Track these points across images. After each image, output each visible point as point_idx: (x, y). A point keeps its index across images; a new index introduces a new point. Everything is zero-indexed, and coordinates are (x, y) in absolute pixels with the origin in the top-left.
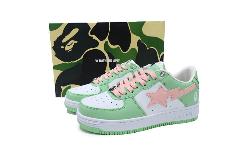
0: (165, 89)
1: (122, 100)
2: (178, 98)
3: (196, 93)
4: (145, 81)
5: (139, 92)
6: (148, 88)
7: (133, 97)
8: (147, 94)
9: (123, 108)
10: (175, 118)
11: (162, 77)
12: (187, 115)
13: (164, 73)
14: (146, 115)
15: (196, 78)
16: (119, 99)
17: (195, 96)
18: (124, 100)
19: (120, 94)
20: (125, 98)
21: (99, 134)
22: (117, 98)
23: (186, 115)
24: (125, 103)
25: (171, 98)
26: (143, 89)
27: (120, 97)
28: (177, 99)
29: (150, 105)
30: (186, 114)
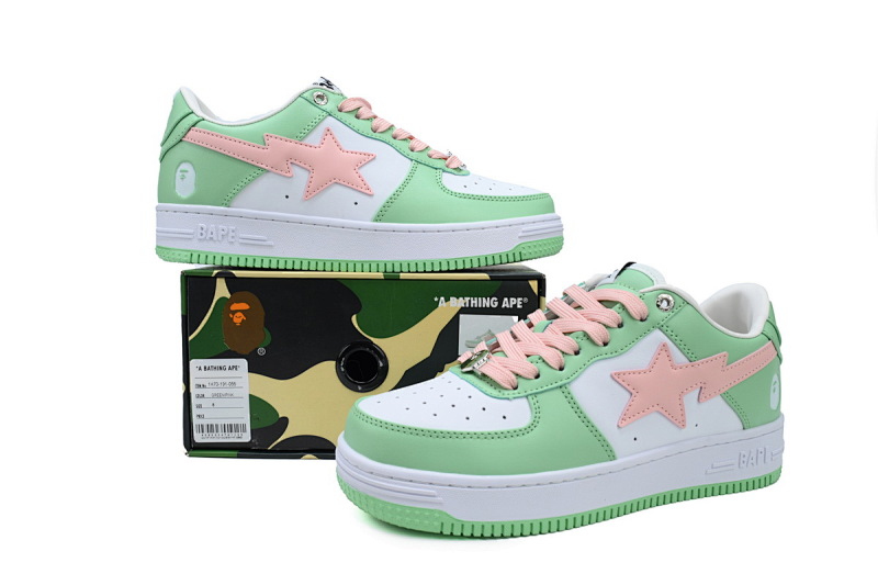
0: (679, 358)
1: (525, 400)
2: (723, 391)
3: (775, 377)
4: (607, 327)
5: (585, 366)
6: (617, 353)
7: (563, 389)
8: (616, 377)
9: (529, 429)
10: (710, 471)
11: (666, 314)
12: (751, 461)
13: (671, 298)
14: (613, 458)
15: (771, 322)
16: (510, 397)
17: (772, 388)
18: (530, 397)
19: (514, 377)
20: (535, 391)
21: (441, 535)
22: (503, 391)
23: (745, 459)
24: (537, 412)
25: (698, 391)
26: (600, 357)
27: (516, 388)
28: (719, 398)
29: (627, 417)
30: (747, 456)
